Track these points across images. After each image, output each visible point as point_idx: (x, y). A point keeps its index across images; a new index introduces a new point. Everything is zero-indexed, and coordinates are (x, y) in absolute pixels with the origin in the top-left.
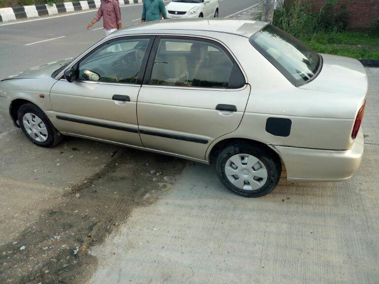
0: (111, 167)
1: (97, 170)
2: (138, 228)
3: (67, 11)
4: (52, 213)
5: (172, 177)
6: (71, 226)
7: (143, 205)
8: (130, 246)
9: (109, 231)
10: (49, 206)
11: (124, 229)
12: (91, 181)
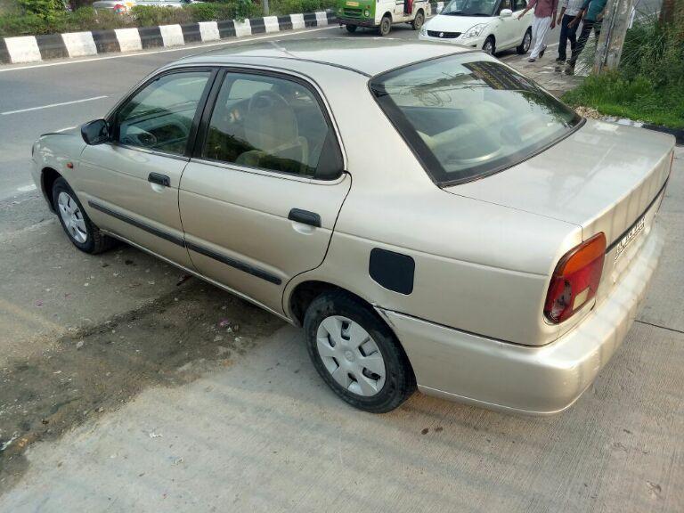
0: (164, 303)
1: (139, 304)
2: (130, 425)
3: (268, 30)
4: (22, 368)
5: (250, 340)
6: (32, 396)
7: (168, 384)
8: (95, 457)
9: (80, 420)
10: (25, 355)
11: (106, 422)
12: (116, 323)
